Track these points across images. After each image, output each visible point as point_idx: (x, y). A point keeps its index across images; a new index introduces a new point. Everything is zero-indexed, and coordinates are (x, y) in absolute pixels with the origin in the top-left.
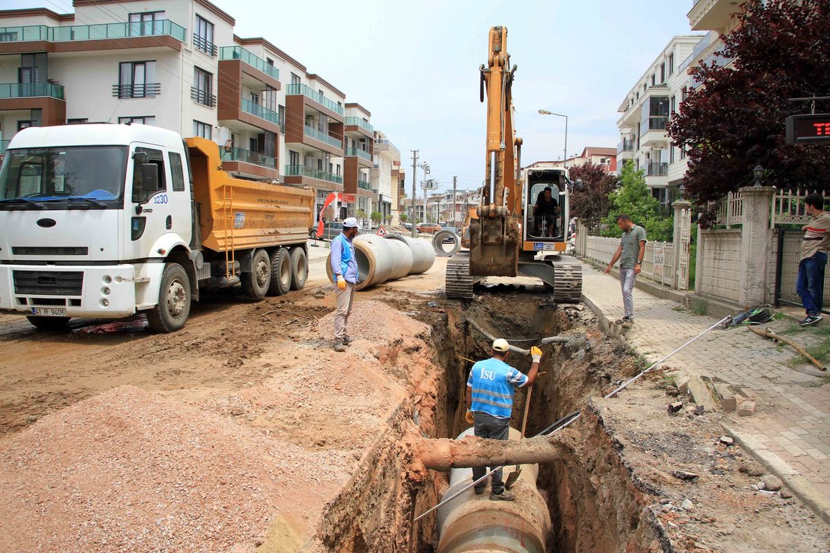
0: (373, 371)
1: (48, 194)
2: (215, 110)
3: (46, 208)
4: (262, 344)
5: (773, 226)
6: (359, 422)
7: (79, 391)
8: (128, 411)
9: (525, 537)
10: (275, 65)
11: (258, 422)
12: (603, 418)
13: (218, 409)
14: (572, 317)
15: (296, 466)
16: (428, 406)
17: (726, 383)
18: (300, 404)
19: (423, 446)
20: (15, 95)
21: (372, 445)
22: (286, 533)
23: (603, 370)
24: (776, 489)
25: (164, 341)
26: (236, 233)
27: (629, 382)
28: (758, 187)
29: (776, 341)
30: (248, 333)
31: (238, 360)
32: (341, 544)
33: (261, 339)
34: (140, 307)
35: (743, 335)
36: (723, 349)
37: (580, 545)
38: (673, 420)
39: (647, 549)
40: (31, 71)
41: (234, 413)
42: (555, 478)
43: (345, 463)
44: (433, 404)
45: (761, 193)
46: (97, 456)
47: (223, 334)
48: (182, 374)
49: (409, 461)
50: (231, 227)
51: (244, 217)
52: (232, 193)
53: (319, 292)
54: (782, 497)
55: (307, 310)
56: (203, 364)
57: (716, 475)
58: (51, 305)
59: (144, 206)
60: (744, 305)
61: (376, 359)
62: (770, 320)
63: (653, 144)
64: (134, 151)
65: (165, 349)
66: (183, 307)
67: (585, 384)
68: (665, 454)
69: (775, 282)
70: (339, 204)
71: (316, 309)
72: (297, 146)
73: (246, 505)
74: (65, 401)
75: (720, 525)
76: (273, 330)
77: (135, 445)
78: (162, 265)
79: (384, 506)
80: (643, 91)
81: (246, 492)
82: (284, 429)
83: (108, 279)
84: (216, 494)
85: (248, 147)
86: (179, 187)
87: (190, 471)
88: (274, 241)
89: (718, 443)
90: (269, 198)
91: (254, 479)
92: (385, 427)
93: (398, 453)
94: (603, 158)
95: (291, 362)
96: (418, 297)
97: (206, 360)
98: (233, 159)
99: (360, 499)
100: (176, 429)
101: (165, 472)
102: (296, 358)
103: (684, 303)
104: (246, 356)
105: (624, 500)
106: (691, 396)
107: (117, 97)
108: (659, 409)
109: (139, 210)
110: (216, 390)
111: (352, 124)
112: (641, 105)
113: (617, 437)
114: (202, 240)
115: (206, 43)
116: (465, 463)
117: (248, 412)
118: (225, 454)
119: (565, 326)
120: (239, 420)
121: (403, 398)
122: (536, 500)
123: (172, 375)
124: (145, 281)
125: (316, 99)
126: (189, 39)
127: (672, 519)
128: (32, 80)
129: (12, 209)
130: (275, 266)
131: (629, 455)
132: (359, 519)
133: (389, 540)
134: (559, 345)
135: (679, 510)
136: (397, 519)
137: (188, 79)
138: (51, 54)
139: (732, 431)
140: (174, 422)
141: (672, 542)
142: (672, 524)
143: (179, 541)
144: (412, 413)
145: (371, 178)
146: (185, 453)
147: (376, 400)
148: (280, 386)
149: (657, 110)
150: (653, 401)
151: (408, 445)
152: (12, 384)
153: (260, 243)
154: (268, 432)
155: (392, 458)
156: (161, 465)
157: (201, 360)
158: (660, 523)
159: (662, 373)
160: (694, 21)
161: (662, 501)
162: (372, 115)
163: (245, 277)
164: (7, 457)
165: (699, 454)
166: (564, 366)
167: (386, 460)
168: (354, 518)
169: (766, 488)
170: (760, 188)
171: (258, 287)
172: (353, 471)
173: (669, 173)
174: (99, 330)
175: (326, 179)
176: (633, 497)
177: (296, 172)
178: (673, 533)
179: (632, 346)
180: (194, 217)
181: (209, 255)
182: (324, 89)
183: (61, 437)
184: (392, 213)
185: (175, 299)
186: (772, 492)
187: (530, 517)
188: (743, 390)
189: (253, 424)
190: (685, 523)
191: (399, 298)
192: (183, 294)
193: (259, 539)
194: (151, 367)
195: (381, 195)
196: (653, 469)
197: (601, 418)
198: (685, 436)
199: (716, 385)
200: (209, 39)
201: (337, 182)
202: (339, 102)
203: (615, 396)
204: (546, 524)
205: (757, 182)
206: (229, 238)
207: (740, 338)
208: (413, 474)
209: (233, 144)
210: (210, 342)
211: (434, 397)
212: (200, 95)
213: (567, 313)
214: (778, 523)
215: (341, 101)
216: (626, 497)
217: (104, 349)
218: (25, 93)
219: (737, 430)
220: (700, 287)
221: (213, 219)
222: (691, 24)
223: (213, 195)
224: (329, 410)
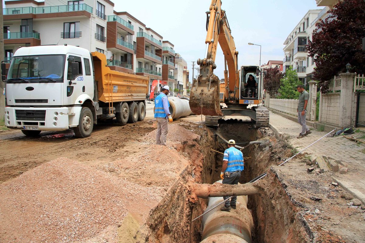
0: (174, 153)
1: (31, 77)
2: (106, 43)
3: (30, 82)
4: (125, 143)
5: (355, 91)
6: (167, 175)
7: (43, 161)
8: (62, 168)
9: (242, 229)
10: (132, 24)
11: (121, 175)
12: (278, 174)
13: (104, 169)
14: (263, 133)
15: (138, 192)
16: (198, 171)
17: (334, 159)
18: (141, 167)
19: (196, 187)
20: (19, 37)
21: (173, 185)
22: (132, 222)
23: (277, 155)
24: (359, 205)
25: (81, 141)
26: (114, 95)
27: (289, 159)
28: (348, 73)
29: (357, 141)
30: (119, 138)
31: (114, 149)
32: (158, 229)
33: (124, 140)
34: (71, 126)
35: (341, 139)
36: (332, 145)
37: (267, 232)
38: (310, 175)
39: (298, 231)
40: (26, 27)
41: (111, 171)
42: (255, 204)
43: (160, 192)
44: (201, 170)
45: (349, 76)
46: (48, 187)
47: (107, 139)
48: (88, 155)
49: (189, 194)
50: (111, 92)
51: (117, 88)
52: (112, 77)
53: (151, 122)
54: (361, 209)
55: (145, 129)
56: (98, 151)
57: (330, 199)
58: (32, 125)
59: (73, 81)
60: (341, 126)
61: (175, 150)
62: (353, 133)
63: (299, 58)
64: (68, 57)
65: (82, 145)
66: (90, 127)
67: (269, 161)
68: (306, 190)
69: (355, 116)
70: (160, 85)
71: (149, 128)
72: (141, 60)
73: (114, 209)
74: (36, 165)
75: (333, 221)
76: (130, 137)
77: (65, 182)
78: (81, 108)
79: (178, 213)
80: (295, 35)
81: (114, 203)
82: (133, 178)
83: (57, 114)
84: (101, 204)
85: (120, 60)
86: (88, 74)
87: (89, 193)
88: (131, 99)
89: (331, 185)
90: (129, 80)
91: (118, 197)
92: (179, 178)
93: (185, 190)
94: (277, 65)
95: (137, 150)
96: (194, 124)
97: (100, 149)
98: (113, 65)
99: (167, 209)
100: (83, 175)
101: (78, 193)
102: (139, 148)
103: (314, 126)
104: (117, 147)
105: (288, 210)
106: (318, 164)
107: (63, 38)
108: (303, 170)
109: (70, 83)
110: (103, 161)
111: (166, 50)
112: (294, 41)
113: (284, 182)
114: (99, 97)
115: (101, 14)
116: (215, 195)
117: (117, 170)
118: (105, 186)
119: (260, 137)
120: (113, 173)
121: (187, 165)
122: (247, 213)
123: (84, 155)
124: (73, 114)
125: (150, 39)
126: (94, 12)
127: (310, 217)
128: (26, 31)
129: (15, 83)
130: (131, 110)
131: (289, 190)
132: (166, 218)
133: (180, 228)
134: (257, 145)
135: (313, 214)
136: (184, 219)
137: (94, 30)
138: (34, 19)
139: (337, 180)
140: (83, 172)
141: (310, 228)
142: (310, 220)
143: (83, 224)
144: (191, 172)
145: (174, 74)
146: (87, 185)
147: (175, 165)
148: (132, 160)
149: (301, 43)
150: (300, 168)
151: (189, 186)
152: (14, 158)
153: (124, 99)
154: (126, 179)
155: (182, 192)
156: (76, 191)
157: (98, 149)
158: (305, 219)
159: (304, 155)
160: (318, 2)
161: (305, 210)
162: (174, 46)
163: (118, 115)
164: (9, 188)
165: (322, 190)
166: (259, 154)
167: (179, 192)
168: (164, 217)
169: (354, 205)
170: (349, 74)
171: (123, 119)
172: (164, 196)
173: (306, 71)
174: (53, 137)
175: (154, 74)
176: (291, 208)
177: (141, 71)
178: (311, 224)
179: (290, 144)
180: (95, 87)
181: (102, 104)
182: (153, 35)
183: (32, 179)
184: (183, 89)
185: (86, 123)
186: (357, 207)
187: (244, 220)
188: (342, 162)
189: (119, 175)
190: (316, 219)
191: (186, 124)
192: (90, 121)
193: (120, 224)
194: (75, 152)
195: (178, 81)
196: (301, 196)
197: (277, 174)
198: (315, 182)
199: (329, 160)
200: (103, 12)
201: (159, 75)
202: (160, 40)
203: (283, 165)
204: (251, 224)
205: (348, 71)
206: (110, 97)
207: (340, 141)
208: (191, 199)
209: (113, 59)
210: (101, 142)
211: (201, 167)
212: (99, 37)
213: (261, 131)
214: (360, 220)
215: (161, 40)
216: (289, 209)
217: (55, 144)
218: (23, 37)
219: (339, 180)
220: (321, 119)
221: (103, 88)
222: (317, 3)
223: (104, 77)
224: (153, 170)
